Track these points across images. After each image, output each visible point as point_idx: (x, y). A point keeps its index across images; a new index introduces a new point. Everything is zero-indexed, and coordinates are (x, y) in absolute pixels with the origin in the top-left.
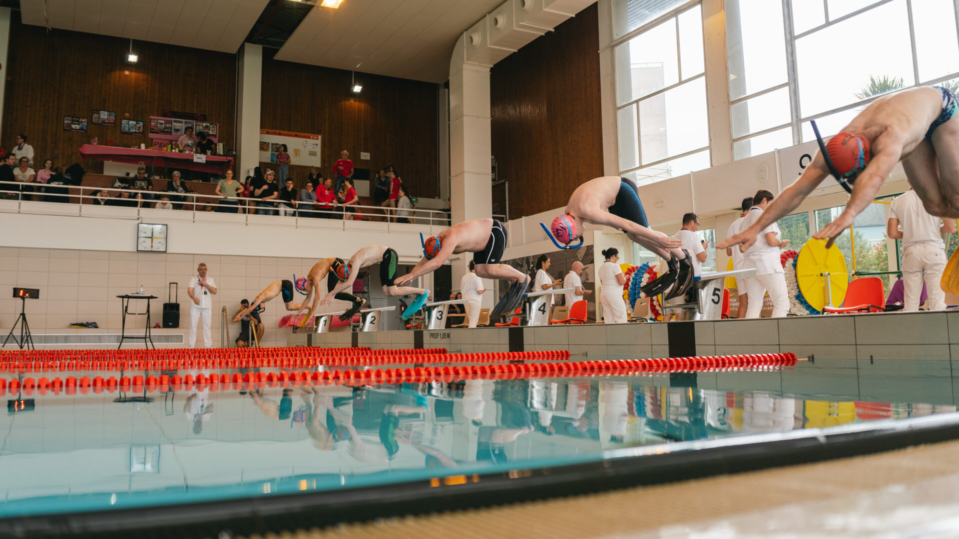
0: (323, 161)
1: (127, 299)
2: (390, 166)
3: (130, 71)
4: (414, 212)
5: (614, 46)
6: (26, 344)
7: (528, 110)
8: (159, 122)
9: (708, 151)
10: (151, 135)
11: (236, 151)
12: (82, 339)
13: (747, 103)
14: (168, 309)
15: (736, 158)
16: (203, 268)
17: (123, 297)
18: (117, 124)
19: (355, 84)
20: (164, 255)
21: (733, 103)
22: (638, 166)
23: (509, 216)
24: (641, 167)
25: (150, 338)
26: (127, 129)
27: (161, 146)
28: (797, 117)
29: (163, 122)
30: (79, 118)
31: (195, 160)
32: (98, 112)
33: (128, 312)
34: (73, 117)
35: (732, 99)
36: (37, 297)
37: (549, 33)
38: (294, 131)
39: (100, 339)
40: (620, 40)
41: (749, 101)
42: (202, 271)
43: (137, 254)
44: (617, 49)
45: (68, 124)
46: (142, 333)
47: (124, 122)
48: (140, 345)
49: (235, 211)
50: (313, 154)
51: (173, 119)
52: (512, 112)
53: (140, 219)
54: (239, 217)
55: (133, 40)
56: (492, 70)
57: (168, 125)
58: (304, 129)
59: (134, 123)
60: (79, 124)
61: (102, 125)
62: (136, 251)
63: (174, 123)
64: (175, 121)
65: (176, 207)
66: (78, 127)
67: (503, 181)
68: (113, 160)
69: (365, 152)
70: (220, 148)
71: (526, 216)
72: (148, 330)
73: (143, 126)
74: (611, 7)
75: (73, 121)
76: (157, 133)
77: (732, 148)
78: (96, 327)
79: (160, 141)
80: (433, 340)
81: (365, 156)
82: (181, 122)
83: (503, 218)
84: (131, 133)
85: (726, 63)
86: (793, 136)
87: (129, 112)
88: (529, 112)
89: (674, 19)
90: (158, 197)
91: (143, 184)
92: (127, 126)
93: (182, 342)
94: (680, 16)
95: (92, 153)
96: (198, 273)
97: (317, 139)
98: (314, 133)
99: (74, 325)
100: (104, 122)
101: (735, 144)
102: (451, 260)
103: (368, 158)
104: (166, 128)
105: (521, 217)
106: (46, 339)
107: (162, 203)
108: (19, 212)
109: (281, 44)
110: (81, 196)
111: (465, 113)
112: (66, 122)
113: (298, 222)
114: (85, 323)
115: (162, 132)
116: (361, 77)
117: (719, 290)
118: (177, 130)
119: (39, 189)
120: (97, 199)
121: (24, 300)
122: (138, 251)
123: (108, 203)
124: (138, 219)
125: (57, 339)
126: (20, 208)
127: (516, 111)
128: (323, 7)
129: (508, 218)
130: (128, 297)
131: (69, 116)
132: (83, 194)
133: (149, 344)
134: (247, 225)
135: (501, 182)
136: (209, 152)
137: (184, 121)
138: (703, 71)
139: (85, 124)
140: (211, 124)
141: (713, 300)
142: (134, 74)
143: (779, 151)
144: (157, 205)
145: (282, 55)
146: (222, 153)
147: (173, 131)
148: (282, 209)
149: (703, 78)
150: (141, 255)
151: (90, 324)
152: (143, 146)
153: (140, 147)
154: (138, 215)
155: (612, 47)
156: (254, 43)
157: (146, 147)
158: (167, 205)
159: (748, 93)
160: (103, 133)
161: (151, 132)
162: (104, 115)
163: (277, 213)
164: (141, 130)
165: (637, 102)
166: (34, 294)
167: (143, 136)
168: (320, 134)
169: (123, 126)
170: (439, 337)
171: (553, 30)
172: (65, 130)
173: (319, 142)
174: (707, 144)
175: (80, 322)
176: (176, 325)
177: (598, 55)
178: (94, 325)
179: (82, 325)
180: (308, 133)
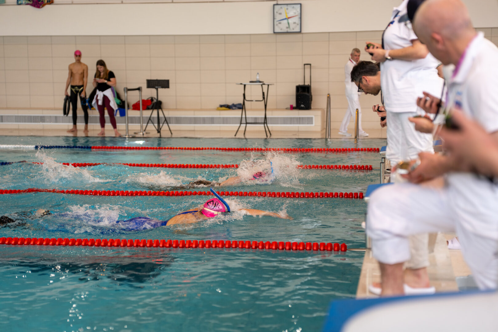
14: (300, 91)
20: (299, 36)
36: (168, 86)
43: (273, 36)
62: (272, 32)
93: (312, 123)
99: (222, 106)
106: (195, 120)
114: (231, 104)
121: (157, 90)
122: (274, 33)
125: (204, 121)
150: (279, 36)
151: (236, 105)
166: (165, 84)
175: (226, 104)
176: (308, 107)
178: (239, 107)
179: (229, 107)
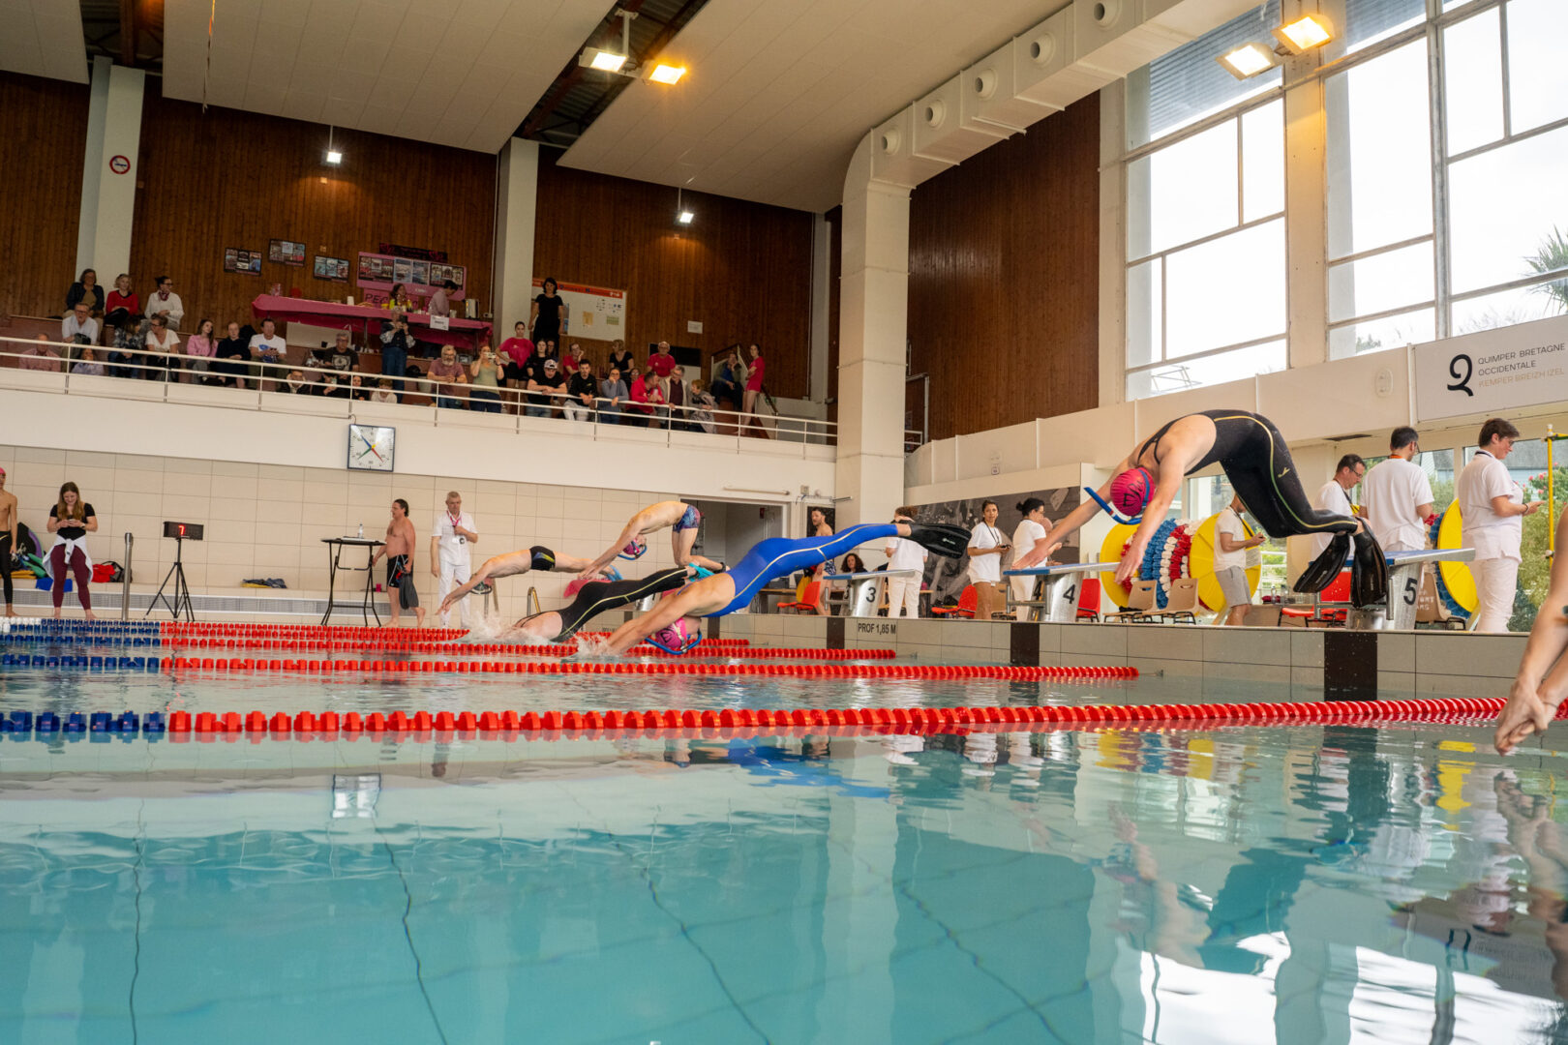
0: (629, 333)
1: (338, 545)
2: (736, 346)
3: (330, 178)
4: (776, 421)
5: (1125, 162)
6: (184, 611)
7: (968, 262)
8: (372, 262)
9: (1284, 342)
10: (360, 283)
11: (492, 312)
12: (263, 605)
13: (1353, 266)
15: (1334, 356)
16: (455, 500)
17: (330, 542)
18: (307, 263)
19: (683, 208)
20: (388, 477)
21: (1333, 263)
22: (1159, 359)
23: (929, 433)
24: (1164, 362)
25: (373, 607)
26: (323, 272)
27: (377, 301)
28: (1445, 292)
29: (380, 262)
30: (248, 252)
31: (433, 325)
32: (278, 241)
33: (340, 565)
34: (239, 251)
35: (1331, 258)
36: (200, 537)
37: (1018, 135)
38: (584, 283)
39: (290, 606)
40: (1140, 151)
41: (1357, 263)
42: (453, 504)
43: (346, 473)
44: (1131, 166)
45: (231, 261)
46: (359, 598)
47: (319, 260)
48: (356, 620)
49: (496, 409)
50: (612, 321)
51: (396, 258)
52: (940, 263)
53: (353, 418)
54: (504, 419)
55: (335, 127)
56: (913, 193)
57: (387, 268)
58: (601, 282)
59: (335, 262)
60: (248, 262)
61: (284, 264)
62: (346, 468)
63: (396, 265)
64: (398, 262)
65: (401, 399)
66: (247, 266)
67: (921, 375)
68: (303, 322)
69: (695, 320)
70: (471, 307)
71: (962, 434)
72: (370, 594)
73: (349, 266)
74: (1123, 97)
75: (239, 256)
76: (371, 279)
77: (1326, 339)
78: (283, 587)
79: (374, 293)
80: (863, 635)
81: (695, 327)
82: (408, 264)
83: (919, 435)
84: (329, 279)
85: (1323, 196)
86: (1437, 323)
87: (327, 245)
88: (970, 264)
89: (1235, 120)
90: (376, 383)
91: (344, 362)
92: (323, 266)
94: (1246, 117)
95: (272, 309)
96: (446, 507)
97: (621, 297)
98: (615, 287)
99: (249, 582)
100: (287, 259)
101: (1333, 333)
102: (835, 501)
103: (700, 330)
104: (384, 272)
105: (951, 435)
106: (209, 604)
107: (381, 393)
108: (165, 401)
109: (570, 142)
110: (262, 378)
111: (868, 262)
112: (228, 257)
113: (598, 431)
114: (266, 579)
115: (379, 278)
116: (694, 198)
117: (1415, 582)
118: (401, 276)
119: (191, 364)
120: (287, 384)
121: (180, 542)
122: (349, 468)
123: (304, 390)
124: (350, 417)
125: (224, 604)
126: (166, 394)
127: (947, 262)
128: (652, 82)
129: (926, 436)
130: (340, 542)
131: (234, 249)
132: (264, 375)
133: (371, 618)
134: (518, 432)
135: (917, 377)
136: (453, 313)
137: (412, 261)
138: (1282, 208)
139: (259, 261)
140: (454, 268)
141: (1406, 598)
142: (335, 183)
143: (1414, 348)
144: (373, 396)
145: (570, 159)
146: (473, 316)
147: (395, 276)
148: (569, 409)
149: (1282, 220)
150: (353, 475)
151: (274, 582)
152: (351, 300)
153: (345, 302)
154: (350, 411)
155: (1123, 163)
156: (527, 137)
157: (356, 303)
158: (389, 396)
159: (1357, 250)
160: (286, 275)
161: (360, 278)
162: (288, 249)
163: (561, 415)
164: (345, 274)
165: (1163, 255)
166: (195, 532)
167: (346, 285)
168: (625, 290)
169: (317, 267)
170: (875, 630)
171: (1025, 132)
172: (226, 270)
173: (623, 302)
174: (1283, 329)
175: (259, 578)
177: (1097, 176)
178: (281, 584)
179: (262, 583)
180: (607, 286)
